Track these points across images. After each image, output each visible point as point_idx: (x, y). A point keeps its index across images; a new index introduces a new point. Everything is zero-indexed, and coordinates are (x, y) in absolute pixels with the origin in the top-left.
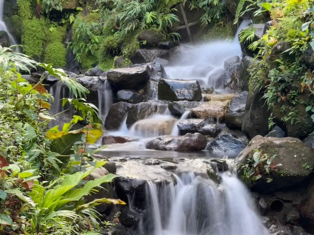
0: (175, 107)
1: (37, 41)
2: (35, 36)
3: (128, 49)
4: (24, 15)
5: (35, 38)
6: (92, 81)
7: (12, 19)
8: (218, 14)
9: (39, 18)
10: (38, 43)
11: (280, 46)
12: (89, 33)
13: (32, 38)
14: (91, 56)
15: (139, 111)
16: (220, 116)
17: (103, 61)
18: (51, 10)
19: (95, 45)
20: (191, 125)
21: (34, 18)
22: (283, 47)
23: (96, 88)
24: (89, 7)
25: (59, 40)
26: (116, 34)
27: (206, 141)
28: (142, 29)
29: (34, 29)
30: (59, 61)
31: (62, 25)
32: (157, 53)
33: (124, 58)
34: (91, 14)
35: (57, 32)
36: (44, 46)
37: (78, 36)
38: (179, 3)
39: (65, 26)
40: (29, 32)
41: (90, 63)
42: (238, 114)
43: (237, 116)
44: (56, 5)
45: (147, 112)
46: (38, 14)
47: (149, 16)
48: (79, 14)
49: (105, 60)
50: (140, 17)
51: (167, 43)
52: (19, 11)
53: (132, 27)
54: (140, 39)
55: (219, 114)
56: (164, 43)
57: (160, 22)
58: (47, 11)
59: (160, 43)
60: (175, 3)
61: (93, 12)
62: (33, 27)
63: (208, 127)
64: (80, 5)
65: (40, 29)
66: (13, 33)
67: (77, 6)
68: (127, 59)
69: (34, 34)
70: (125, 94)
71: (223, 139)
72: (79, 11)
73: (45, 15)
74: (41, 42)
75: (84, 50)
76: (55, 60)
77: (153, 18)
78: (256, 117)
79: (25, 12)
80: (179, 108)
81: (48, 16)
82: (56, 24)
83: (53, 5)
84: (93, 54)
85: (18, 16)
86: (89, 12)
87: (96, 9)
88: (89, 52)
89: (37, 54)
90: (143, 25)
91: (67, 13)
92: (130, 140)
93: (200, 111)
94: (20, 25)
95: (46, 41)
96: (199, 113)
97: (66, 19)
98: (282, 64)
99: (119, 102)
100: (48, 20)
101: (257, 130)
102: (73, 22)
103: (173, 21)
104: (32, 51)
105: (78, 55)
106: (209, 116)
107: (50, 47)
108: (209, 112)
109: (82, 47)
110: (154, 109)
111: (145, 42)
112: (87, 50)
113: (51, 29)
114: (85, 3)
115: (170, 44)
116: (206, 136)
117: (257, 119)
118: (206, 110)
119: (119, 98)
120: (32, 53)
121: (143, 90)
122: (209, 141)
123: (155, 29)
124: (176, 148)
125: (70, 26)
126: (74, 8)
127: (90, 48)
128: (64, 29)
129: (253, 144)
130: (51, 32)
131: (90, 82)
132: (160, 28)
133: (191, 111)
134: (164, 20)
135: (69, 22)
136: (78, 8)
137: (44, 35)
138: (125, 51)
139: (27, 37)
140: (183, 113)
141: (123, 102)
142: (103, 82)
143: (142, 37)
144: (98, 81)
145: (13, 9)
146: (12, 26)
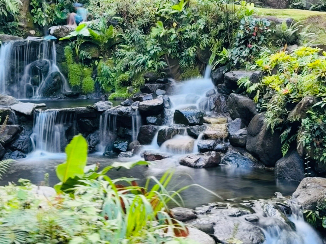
0: (192, 131)
1: (78, 77)
2: (76, 74)
3: (137, 83)
4: (69, 62)
5: (76, 75)
6: (128, 110)
7: (62, 64)
8: (192, 61)
9: (78, 63)
10: (78, 78)
11: (311, 100)
12: (109, 72)
13: (75, 75)
14: (110, 85)
15: (167, 134)
16: (225, 137)
17: (119, 89)
18: (85, 58)
19: (112, 78)
20: (208, 145)
21: (75, 63)
22: (314, 101)
23: (131, 115)
24: (106, 56)
25: (90, 76)
26: (126, 73)
27: (220, 157)
28: (146, 71)
29: (75, 70)
30: (90, 88)
31: (90, 66)
32: (157, 86)
33: (134, 88)
34: (108, 60)
35: (88, 71)
36: (81, 79)
37: (103, 74)
38: (165, 54)
39: (92, 67)
40: (73, 72)
41: (110, 89)
42: (241, 137)
43: (240, 139)
44: (87, 56)
45: (172, 135)
46: (77, 61)
47: (150, 63)
48: (101, 60)
49: (120, 88)
50: (144, 64)
51: (162, 80)
52: (66, 60)
53: (140, 70)
54: (145, 77)
55: (224, 136)
56: (161, 80)
57: (156, 66)
58: (82, 59)
59: (158, 79)
60: (162, 55)
61: (109, 59)
62: (74, 68)
63: (220, 146)
64: (101, 55)
65: (79, 70)
66: (63, 72)
67: (99, 56)
68: (136, 89)
69: (75, 73)
70: (152, 119)
71: (234, 157)
72: (101, 58)
73: (81, 61)
74: (79, 77)
75: (106, 82)
76: (88, 88)
77: (152, 64)
78: (267, 145)
79: (69, 60)
80: (195, 132)
81: (83, 62)
82: (87, 66)
83: (86, 56)
84: (112, 84)
85: (65, 62)
86: (107, 59)
87: (111, 57)
88: (109, 83)
89: (77, 84)
90: (146, 68)
91: (93, 60)
92: (166, 156)
93: (211, 134)
94: (67, 68)
95: (82, 77)
96: (210, 135)
97: (93, 63)
98: (314, 115)
99: (149, 125)
100: (83, 64)
101: (267, 154)
102: (98, 65)
103: (164, 65)
104: (74, 83)
105: (103, 85)
106: (218, 137)
107: (85, 80)
108: (218, 135)
109: (105, 80)
110: (176, 132)
111: (148, 79)
112: (108, 82)
113: (85, 69)
114: (104, 54)
115: (164, 80)
116: (219, 153)
117: (269, 146)
118: (215, 134)
119: (148, 122)
120: (74, 84)
121: (160, 115)
122: (222, 157)
123: (153, 70)
124: (204, 165)
125: (95, 67)
126: (97, 57)
127: (110, 81)
128: (91, 69)
129: (308, 186)
130: (84, 71)
131: (127, 111)
132: (156, 70)
133: (204, 133)
134: (159, 65)
135: (95, 65)
136: (100, 57)
137: (81, 73)
138: (135, 84)
139: (71, 74)
140: (198, 135)
141: (152, 125)
142: (134, 110)
143: (146, 76)
144: (131, 110)
145: (62, 59)
146: (62, 69)
